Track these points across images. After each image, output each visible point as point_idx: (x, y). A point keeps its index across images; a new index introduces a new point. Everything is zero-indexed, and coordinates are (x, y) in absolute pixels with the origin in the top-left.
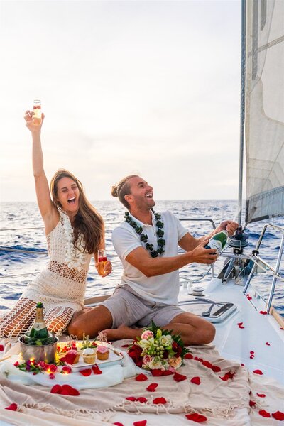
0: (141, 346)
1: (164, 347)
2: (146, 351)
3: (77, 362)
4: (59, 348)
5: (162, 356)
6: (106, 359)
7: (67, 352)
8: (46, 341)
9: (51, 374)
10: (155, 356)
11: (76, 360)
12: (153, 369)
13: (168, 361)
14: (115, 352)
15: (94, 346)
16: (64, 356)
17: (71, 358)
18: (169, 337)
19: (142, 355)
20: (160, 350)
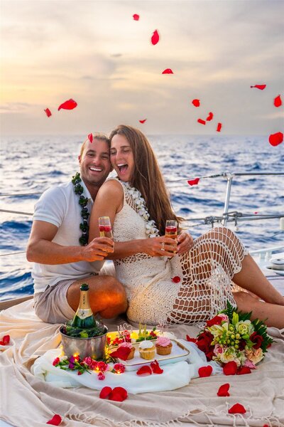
0: (212, 333)
1: (241, 336)
2: (218, 339)
3: (133, 357)
4: (109, 339)
5: (237, 346)
6: (167, 354)
7: (120, 345)
8: (93, 332)
9: (100, 374)
10: (228, 345)
11: (131, 354)
12: (226, 362)
13: (245, 353)
14: (179, 345)
15: (153, 337)
16: (115, 350)
17: (125, 353)
18: (248, 322)
19: (212, 344)
20: (235, 339)
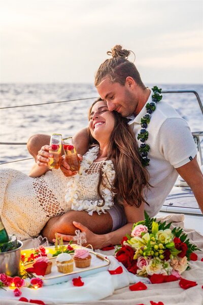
0: (133, 246)
1: (164, 245)
2: (141, 251)
3: (50, 272)
4: (23, 257)
5: (162, 256)
6: (86, 267)
7: (35, 260)
8: (6, 246)
9: (16, 290)
10: (152, 257)
11: (48, 269)
12: (152, 274)
13: (170, 263)
14: (98, 257)
15: (70, 250)
16: (31, 266)
17: (42, 268)
18: (169, 231)
19: (135, 257)
20: (159, 249)
